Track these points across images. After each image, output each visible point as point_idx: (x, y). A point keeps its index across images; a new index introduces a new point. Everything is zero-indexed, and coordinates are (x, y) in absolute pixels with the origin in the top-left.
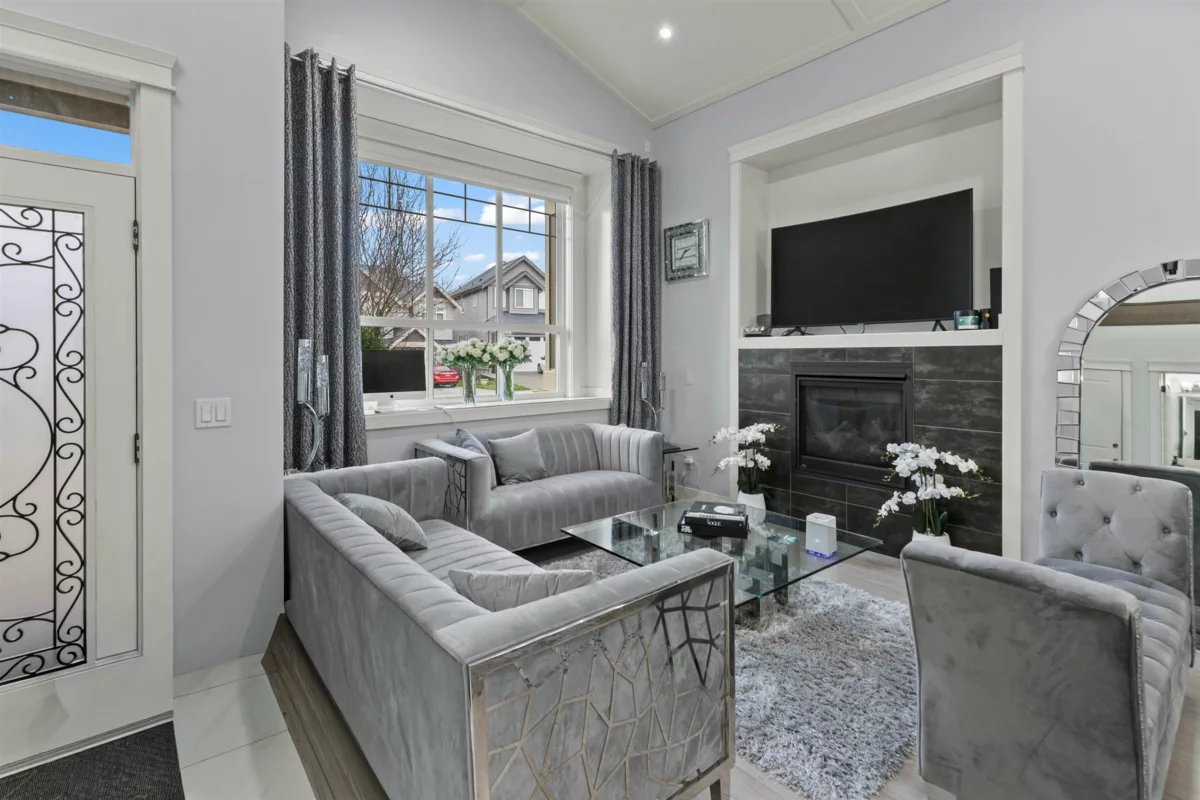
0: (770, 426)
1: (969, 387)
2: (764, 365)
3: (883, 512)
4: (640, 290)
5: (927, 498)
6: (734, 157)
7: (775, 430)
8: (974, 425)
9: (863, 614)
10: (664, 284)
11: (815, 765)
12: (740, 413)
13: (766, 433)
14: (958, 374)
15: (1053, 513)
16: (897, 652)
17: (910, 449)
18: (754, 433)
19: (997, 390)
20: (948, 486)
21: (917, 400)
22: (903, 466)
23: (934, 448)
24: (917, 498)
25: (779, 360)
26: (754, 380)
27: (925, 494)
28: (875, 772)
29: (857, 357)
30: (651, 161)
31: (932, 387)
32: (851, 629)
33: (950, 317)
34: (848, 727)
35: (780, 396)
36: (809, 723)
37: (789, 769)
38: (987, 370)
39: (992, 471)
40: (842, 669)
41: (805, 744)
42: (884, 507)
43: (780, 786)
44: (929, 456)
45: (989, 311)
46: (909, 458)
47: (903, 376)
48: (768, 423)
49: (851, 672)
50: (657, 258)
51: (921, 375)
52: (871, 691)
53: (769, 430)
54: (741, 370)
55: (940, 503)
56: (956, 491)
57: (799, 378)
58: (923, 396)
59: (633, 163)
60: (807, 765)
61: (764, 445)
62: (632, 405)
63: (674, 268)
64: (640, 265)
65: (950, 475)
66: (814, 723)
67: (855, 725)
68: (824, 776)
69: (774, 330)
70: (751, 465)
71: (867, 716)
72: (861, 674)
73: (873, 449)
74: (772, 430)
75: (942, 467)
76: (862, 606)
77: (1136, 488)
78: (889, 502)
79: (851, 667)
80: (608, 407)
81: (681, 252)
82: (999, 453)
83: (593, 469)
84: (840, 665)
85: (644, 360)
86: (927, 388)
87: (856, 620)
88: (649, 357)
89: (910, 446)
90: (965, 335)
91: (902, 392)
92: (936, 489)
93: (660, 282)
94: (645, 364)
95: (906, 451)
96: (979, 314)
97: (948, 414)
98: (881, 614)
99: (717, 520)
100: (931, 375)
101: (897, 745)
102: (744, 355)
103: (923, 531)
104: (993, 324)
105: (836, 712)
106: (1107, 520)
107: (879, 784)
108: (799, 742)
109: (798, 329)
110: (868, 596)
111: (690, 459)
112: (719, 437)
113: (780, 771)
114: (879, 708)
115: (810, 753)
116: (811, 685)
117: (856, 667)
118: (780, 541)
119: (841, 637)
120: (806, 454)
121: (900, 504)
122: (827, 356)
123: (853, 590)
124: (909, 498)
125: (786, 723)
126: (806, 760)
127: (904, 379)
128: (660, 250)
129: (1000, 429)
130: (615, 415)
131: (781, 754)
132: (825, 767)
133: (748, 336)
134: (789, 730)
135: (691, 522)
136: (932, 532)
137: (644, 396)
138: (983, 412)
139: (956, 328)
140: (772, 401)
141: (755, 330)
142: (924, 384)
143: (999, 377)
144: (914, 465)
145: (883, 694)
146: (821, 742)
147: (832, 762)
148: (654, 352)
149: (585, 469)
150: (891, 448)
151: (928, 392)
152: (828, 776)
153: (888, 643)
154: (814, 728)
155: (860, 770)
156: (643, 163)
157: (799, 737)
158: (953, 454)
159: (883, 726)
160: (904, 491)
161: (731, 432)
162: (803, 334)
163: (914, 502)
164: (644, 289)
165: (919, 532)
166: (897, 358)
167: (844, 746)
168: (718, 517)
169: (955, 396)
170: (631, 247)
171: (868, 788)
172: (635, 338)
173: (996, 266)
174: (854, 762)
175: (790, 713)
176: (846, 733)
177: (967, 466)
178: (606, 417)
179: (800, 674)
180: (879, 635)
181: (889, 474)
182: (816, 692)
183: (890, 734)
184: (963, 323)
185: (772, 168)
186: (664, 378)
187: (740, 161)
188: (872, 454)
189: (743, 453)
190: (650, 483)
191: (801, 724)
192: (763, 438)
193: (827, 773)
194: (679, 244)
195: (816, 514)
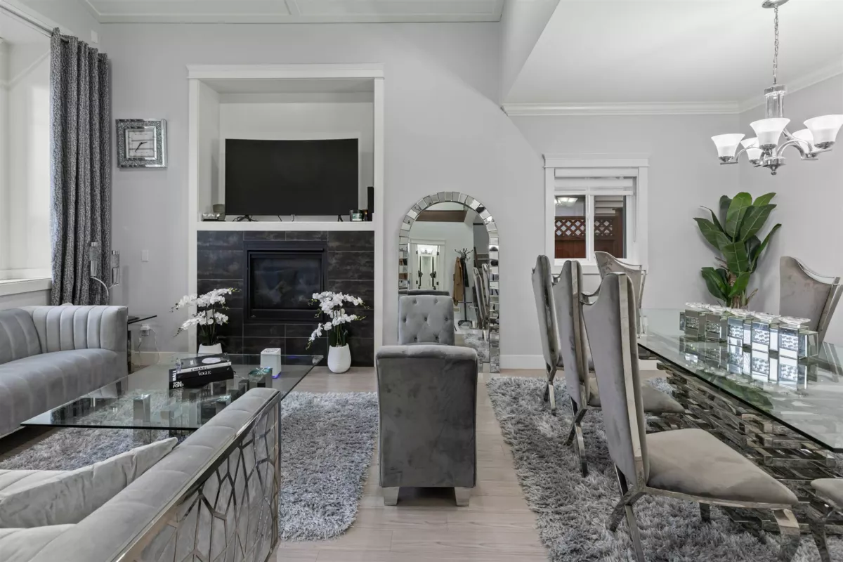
0: (228, 290)
1: (357, 255)
2: (220, 243)
3: (312, 338)
4: (88, 172)
5: (338, 324)
6: (191, 75)
7: (232, 292)
8: (360, 277)
9: (312, 407)
10: (115, 171)
11: (319, 516)
12: (198, 282)
13: (226, 295)
14: (353, 247)
15: (405, 320)
16: (340, 423)
17: (327, 295)
18: (214, 296)
19: (372, 256)
20: (349, 315)
21: (330, 264)
22: (326, 306)
23: (341, 293)
24: (332, 326)
25: (233, 240)
26: (211, 256)
27: (336, 322)
28: (353, 499)
29: (292, 238)
30: (100, 52)
31: (338, 256)
32: (309, 419)
33: (347, 213)
34: (329, 481)
35: (234, 267)
36: (306, 491)
37: (304, 528)
38: (367, 245)
39: (369, 302)
40: (313, 447)
41: (309, 506)
42: (313, 335)
43: (302, 543)
44: (338, 298)
45: (367, 211)
46: (328, 301)
47: (322, 249)
48: (227, 288)
49: (319, 446)
50: (107, 145)
51: (332, 248)
52: (334, 452)
53: (228, 293)
54: (199, 248)
55: (344, 326)
56: (353, 317)
57: (250, 253)
58: (333, 261)
59: (79, 48)
60: (314, 519)
61: (225, 305)
62: (79, 284)
63: (128, 157)
64: (88, 148)
65: (349, 308)
66: (309, 489)
67: (333, 478)
68: (327, 518)
69: (227, 216)
70: (210, 322)
71: (336, 468)
72: (324, 445)
73: (301, 298)
74: (230, 293)
75: (346, 304)
76: (310, 402)
77: (436, 301)
78: (315, 331)
79: (318, 443)
80: (46, 287)
81: (135, 145)
82: (373, 291)
83: (33, 354)
84: (311, 444)
85: (93, 240)
86: (336, 256)
87: (310, 412)
88: (99, 237)
89: (327, 293)
90: (355, 225)
91: (321, 260)
92: (342, 318)
93: (111, 168)
94: (94, 244)
95: (324, 297)
96: (362, 212)
97: (347, 271)
98: (323, 403)
99: (207, 370)
100: (338, 248)
101: (358, 477)
102: (202, 235)
103: (334, 345)
104: (370, 219)
105: (320, 475)
106: (426, 319)
107: (357, 504)
108: (305, 506)
109: (247, 217)
110: (311, 395)
111: (146, 326)
112: (182, 303)
113: (298, 534)
114: (341, 460)
115: (313, 509)
116: (298, 466)
117: (320, 440)
118: (258, 373)
119: (305, 426)
120: (254, 308)
121: (323, 331)
122: (272, 236)
123: (301, 394)
124: (328, 326)
125: (292, 499)
126: (312, 516)
127: (322, 251)
128: (110, 138)
129: (373, 278)
130: (57, 295)
131: (296, 521)
132: (325, 513)
133: (205, 220)
134: (295, 502)
135: (181, 378)
136: (340, 344)
137: (93, 273)
138: (364, 269)
139: (351, 220)
140: (227, 271)
141: (211, 215)
142: (334, 254)
143: (373, 248)
144: (332, 304)
145: (342, 451)
146: (318, 499)
147: (328, 508)
148: (103, 232)
149: (21, 355)
150: (315, 296)
151: (336, 259)
152: (330, 517)
153: (333, 419)
154: (310, 492)
155: (345, 503)
156: (91, 53)
157: (303, 504)
158: (350, 295)
159: (347, 470)
160: (324, 322)
161: (190, 298)
162: (250, 220)
163: (331, 328)
164: (92, 172)
165: (333, 346)
166: (318, 238)
167: (331, 494)
168: (208, 367)
169: (350, 261)
170: (78, 129)
171: (353, 511)
172: (82, 219)
173: (371, 186)
174: (341, 500)
175: (291, 491)
176: (330, 485)
177: (358, 301)
178: (44, 297)
179: (289, 462)
180: (326, 417)
181: (317, 313)
182: (302, 469)
183: (353, 473)
184: (355, 217)
185: (224, 92)
186: (118, 256)
187: (199, 79)
188: (301, 302)
189: (203, 314)
190: (115, 354)
191: (302, 495)
192: (222, 300)
193: (328, 516)
194: (133, 137)
195: (266, 349)
